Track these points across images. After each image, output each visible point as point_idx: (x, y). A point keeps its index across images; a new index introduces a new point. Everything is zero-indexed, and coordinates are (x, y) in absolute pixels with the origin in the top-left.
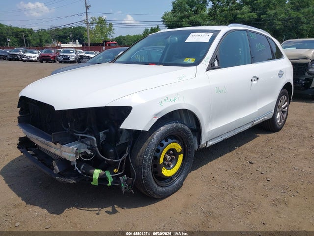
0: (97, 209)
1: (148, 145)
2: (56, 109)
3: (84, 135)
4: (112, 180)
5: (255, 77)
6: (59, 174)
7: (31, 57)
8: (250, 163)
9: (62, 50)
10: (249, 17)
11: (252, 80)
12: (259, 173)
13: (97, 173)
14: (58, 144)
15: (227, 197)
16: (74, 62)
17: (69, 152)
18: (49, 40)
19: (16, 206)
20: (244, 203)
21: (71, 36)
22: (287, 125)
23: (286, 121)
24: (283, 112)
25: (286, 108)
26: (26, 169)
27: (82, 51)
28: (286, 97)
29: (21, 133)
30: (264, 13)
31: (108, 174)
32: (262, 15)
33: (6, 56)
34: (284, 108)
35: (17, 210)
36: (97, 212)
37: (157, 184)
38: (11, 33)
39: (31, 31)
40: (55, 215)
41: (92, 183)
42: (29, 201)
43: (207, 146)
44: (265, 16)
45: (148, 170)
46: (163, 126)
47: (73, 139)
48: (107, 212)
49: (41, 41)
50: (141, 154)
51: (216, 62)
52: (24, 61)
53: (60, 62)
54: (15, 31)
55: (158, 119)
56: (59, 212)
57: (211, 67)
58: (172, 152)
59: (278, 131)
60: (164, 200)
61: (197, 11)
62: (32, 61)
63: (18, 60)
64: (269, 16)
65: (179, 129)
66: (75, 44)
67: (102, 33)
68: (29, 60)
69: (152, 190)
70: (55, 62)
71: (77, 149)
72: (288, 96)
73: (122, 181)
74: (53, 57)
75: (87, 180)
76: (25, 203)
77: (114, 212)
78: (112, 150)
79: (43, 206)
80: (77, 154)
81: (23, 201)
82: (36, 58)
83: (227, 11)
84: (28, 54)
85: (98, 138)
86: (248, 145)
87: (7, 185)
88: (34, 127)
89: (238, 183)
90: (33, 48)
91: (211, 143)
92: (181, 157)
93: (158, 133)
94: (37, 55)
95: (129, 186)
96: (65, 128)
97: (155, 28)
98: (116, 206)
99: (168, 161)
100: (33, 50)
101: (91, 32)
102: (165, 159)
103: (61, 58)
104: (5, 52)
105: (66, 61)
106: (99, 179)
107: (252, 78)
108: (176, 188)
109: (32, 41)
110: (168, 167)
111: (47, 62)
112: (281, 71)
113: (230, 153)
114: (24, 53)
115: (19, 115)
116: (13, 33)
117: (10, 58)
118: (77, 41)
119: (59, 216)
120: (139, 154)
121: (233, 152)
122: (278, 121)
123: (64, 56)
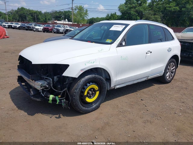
0: (51, 115)
1: (78, 85)
2: (33, 63)
3: (46, 77)
4: (59, 101)
5: (149, 51)
6: (33, 96)
7: (38, 29)
8: (141, 100)
9: (56, 25)
10: (174, 9)
11: (147, 53)
12: (144, 106)
13: (51, 97)
14: (33, 81)
15: (120, 117)
16: (62, 33)
17: (38, 85)
18: (50, 19)
19: (13, 110)
20: (128, 120)
21: (63, 16)
22: (174, 80)
23: (174, 78)
24: (172, 72)
25: (174, 70)
26: (22, 92)
27: (68, 26)
28: (174, 64)
29: (18, 74)
30: (185, 7)
31: (57, 98)
32: (183, 8)
33: (25, 27)
34: (173, 70)
35: (13, 112)
36: (51, 117)
37: (82, 106)
38: (29, 13)
39: (40, 13)
40: (30, 116)
41: (49, 102)
42: (20, 108)
43: (116, 88)
44: (184, 9)
45: (77, 97)
46: (87, 76)
47: (41, 79)
48: (56, 117)
49: (46, 19)
50: (74, 89)
51: (124, 42)
52: (34, 31)
53: (55, 33)
54: (31, 12)
55: (83, 72)
56: (32, 114)
57: (120, 45)
58: (92, 90)
59: (167, 83)
60: (87, 114)
61: (141, 4)
62: (39, 31)
63: (31, 30)
64: (188, 9)
65: (96, 77)
66: (65, 21)
67: (81, 16)
68: (37, 30)
69: (79, 108)
70: (52, 32)
71: (42, 84)
72: (176, 63)
73: (63, 102)
74: (51, 29)
75: (47, 100)
76: (18, 109)
77: (60, 117)
78: (59, 86)
79: (25, 111)
80: (41, 87)
81: (17, 108)
82: (41, 29)
83: (161, 4)
84: (37, 27)
85: (53, 79)
86: (145, 90)
87: (11, 99)
88: (25, 71)
89: (129, 110)
90: (40, 24)
91: (118, 87)
92: (98, 93)
93: (83, 80)
94: (42, 28)
95: (66, 105)
96: (37, 73)
97: (113, 14)
98: (61, 115)
99: (90, 94)
100: (40, 25)
101: (74, 15)
102: (88, 93)
103: (55, 30)
104: (24, 25)
105: (58, 32)
106: (52, 100)
107: (147, 52)
108: (94, 109)
109: (41, 18)
110: (90, 97)
111: (47, 32)
112: (170, 48)
113: (133, 94)
114: (35, 26)
115: (19, 64)
116: (30, 14)
117: (27, 29)
118: (66, 20)
119: (32, 116)
120: (73, 89)
121: (134, 93)
122: (168, 78)
123: (57, 29)
